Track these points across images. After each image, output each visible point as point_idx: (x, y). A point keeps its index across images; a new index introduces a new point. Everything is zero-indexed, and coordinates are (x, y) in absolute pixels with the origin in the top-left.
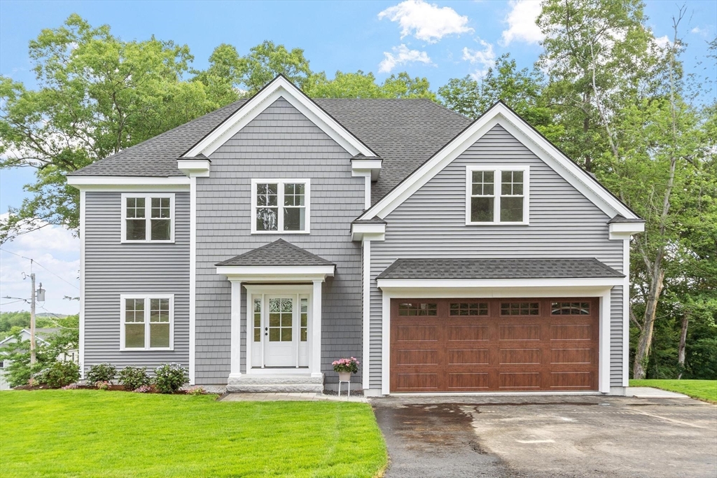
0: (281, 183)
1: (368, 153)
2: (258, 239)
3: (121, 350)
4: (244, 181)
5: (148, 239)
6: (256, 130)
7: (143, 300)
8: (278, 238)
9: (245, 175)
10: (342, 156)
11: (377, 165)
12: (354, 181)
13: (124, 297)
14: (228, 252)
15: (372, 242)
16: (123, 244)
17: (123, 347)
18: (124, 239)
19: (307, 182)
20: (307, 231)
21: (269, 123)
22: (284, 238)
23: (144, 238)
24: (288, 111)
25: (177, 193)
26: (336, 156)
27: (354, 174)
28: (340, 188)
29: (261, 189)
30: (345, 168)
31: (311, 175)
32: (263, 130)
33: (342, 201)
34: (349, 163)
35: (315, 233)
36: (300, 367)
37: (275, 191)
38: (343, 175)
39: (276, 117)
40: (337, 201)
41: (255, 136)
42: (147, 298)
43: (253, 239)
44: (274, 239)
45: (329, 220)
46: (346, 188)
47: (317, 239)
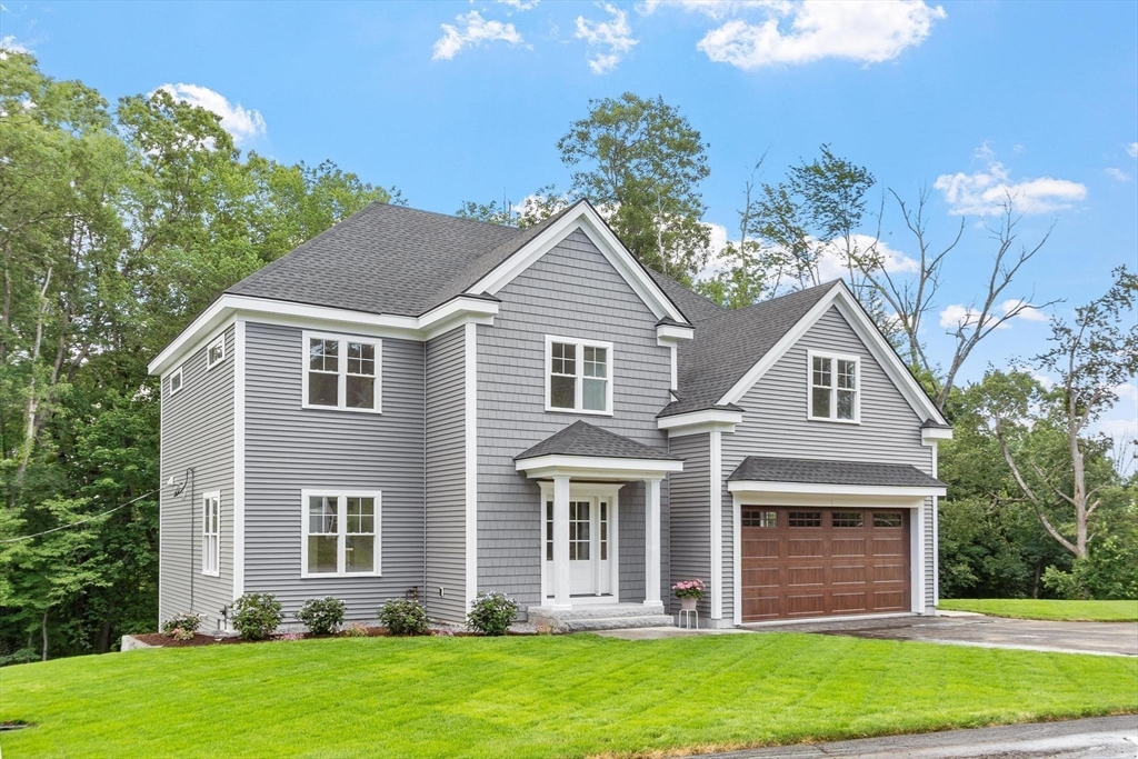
0: (580, 344)
1: (679, 319)
2: (554, 418)
3: (303, 577)
4: (536, 337)
5: (342, 405)
6: (550, 268)
7: (336, 498)
8: (578, 419)
9: (538, 328)
10: (646, 317)
11: (688, 334)
12: (658, 352)
13: (307, 493)
14: (531, 435)
15: (723, 434)
16: (305, 410)
17: (305, 574)
18: (306, 404)
19: (609, 346)
20: (609, 411)
21: (564, 261)
22: (584, 420)
23: (335, 403)
24: (587, 248)
25: (385, 340)
26: (639, 316)
27: (660, 343)
28: (645, 359)
29: (557, 348)
30: (649, 334)
31: (613, 337)
32: (557, 269)
33: (647, 375)
34: (653, 328)
35: (619, 415)
36: (603, 595)
37: (573, 356)
38: (647, 342)
39: (573, 254)
40: (642, 375)
41: (549, 276)
42: (343, 495)
43: (547, 418)
44: (572, 421)
45: (633, 399)
46: (651, 359)
47: (621, 424)
